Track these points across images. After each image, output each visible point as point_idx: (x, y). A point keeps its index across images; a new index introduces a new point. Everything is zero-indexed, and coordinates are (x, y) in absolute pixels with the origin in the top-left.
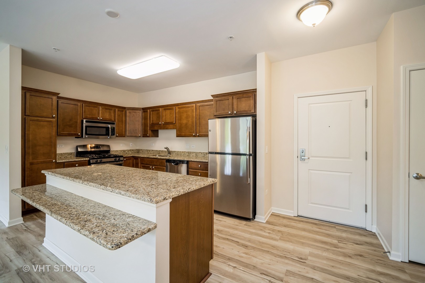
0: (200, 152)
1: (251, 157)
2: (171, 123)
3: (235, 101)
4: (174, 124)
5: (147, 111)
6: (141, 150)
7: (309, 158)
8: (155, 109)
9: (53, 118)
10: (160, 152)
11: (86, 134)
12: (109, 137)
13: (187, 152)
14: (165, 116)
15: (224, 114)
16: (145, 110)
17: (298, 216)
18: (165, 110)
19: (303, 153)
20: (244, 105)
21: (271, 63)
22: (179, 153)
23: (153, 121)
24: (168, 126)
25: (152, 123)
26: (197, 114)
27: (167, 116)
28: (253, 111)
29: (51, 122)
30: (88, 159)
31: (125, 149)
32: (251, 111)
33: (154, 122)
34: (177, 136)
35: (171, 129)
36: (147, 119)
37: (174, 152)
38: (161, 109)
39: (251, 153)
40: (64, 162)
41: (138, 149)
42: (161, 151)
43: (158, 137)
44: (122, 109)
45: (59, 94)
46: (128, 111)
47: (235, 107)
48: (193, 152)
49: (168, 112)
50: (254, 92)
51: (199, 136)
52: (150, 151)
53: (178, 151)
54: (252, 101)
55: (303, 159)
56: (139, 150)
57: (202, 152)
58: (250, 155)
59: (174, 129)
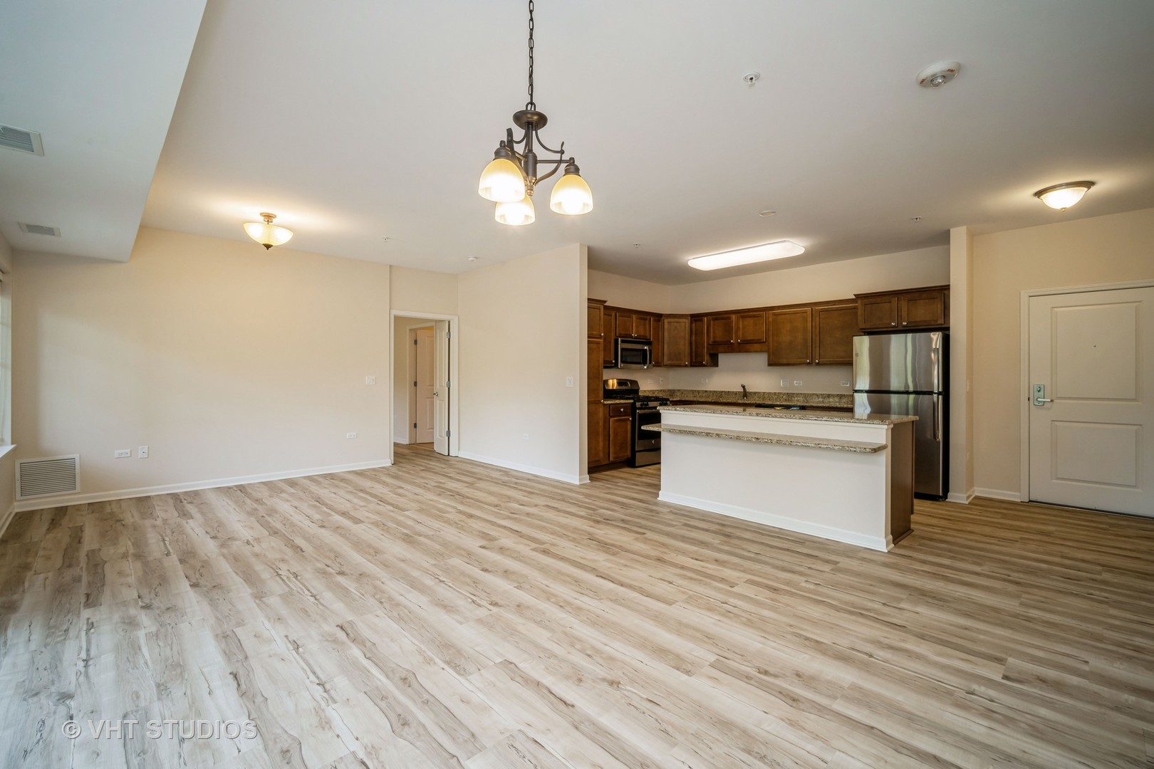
0: (813, 394)
1: (940, 397)
2: (759, 342)
3: (904, 305)
4: (764, 342)
5: (702, 320)
6: (679, 390)
7: (1052, 401)
8: (721, 317)
9: (600, 337)
10: (723, 394)
11: (622, 362)
12: (645, 367)
13: (784, 394)
14: (743, 328)
15: (881, 326)
16: (696, 318)
17: (1030, 501)
18: (743, 317)
19: (1039, 391)
20: (922, 312)
21: (972, 236)
22: (766, 396)
23: (714, 337)
24: (748, 346)
25: (714, 342)
26: (813, 324)
27: (748, 330)
28: (941, 321)
29: (598, 343)
30: (632, 401)
31: (655, 389)
32: (937, 321)
33: (718, 339)
34: (770, 365)
35: (756, 352)
36: (702, 333)
37: (755, 393)
38: (733, 317)
39: (940, 390)
40: (610, 404)
41: (670, 388)
42: (725, 392)
43: (717, 366)
44: (659, 317)
45: (605, 302)
46: (666, 321)
47: (904, 313)
48: (798, 394)
49: (750, 321)
50: (946, 288)
51: (818, 364)
52: (699, 392)
53: (764, 393)
54: (939, 306)
55: (1041, 401)
56: (673, 390)
57: (818, 393)
58: (939, 394)
59: (761, 351)
